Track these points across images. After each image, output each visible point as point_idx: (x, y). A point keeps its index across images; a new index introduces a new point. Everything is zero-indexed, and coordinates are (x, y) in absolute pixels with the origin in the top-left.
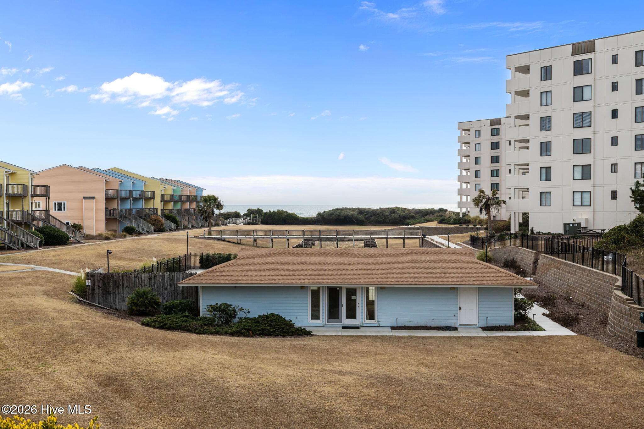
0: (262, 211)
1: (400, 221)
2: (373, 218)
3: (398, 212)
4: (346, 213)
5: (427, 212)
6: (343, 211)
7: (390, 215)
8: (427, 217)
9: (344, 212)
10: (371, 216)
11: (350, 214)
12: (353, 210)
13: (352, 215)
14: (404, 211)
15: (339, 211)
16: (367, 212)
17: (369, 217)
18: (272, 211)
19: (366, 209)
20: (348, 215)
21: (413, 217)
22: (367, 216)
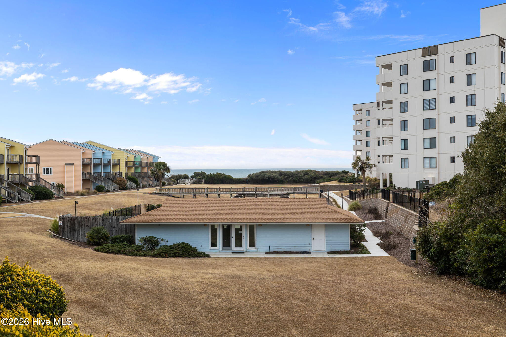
0: (205, 173)
1: (312, 180)
2: (290, 178)
3: (310, 173)
4: (269, 175)
5: (333, 173)
6: (267, 174)
7: (304, 176)
8: (332, 178)
9: (268, 174)
10: (289, 177)
11: (272, 176)
12: (275, 172)
13: (274, 177)
14: (315, 173)
15: (264, 173)
16: (286, 174)
17: (287, 178)
18: (212, 174)
19: (285, 171)
20: (271, 177)
21: (321, 178)
22: (286, 176)
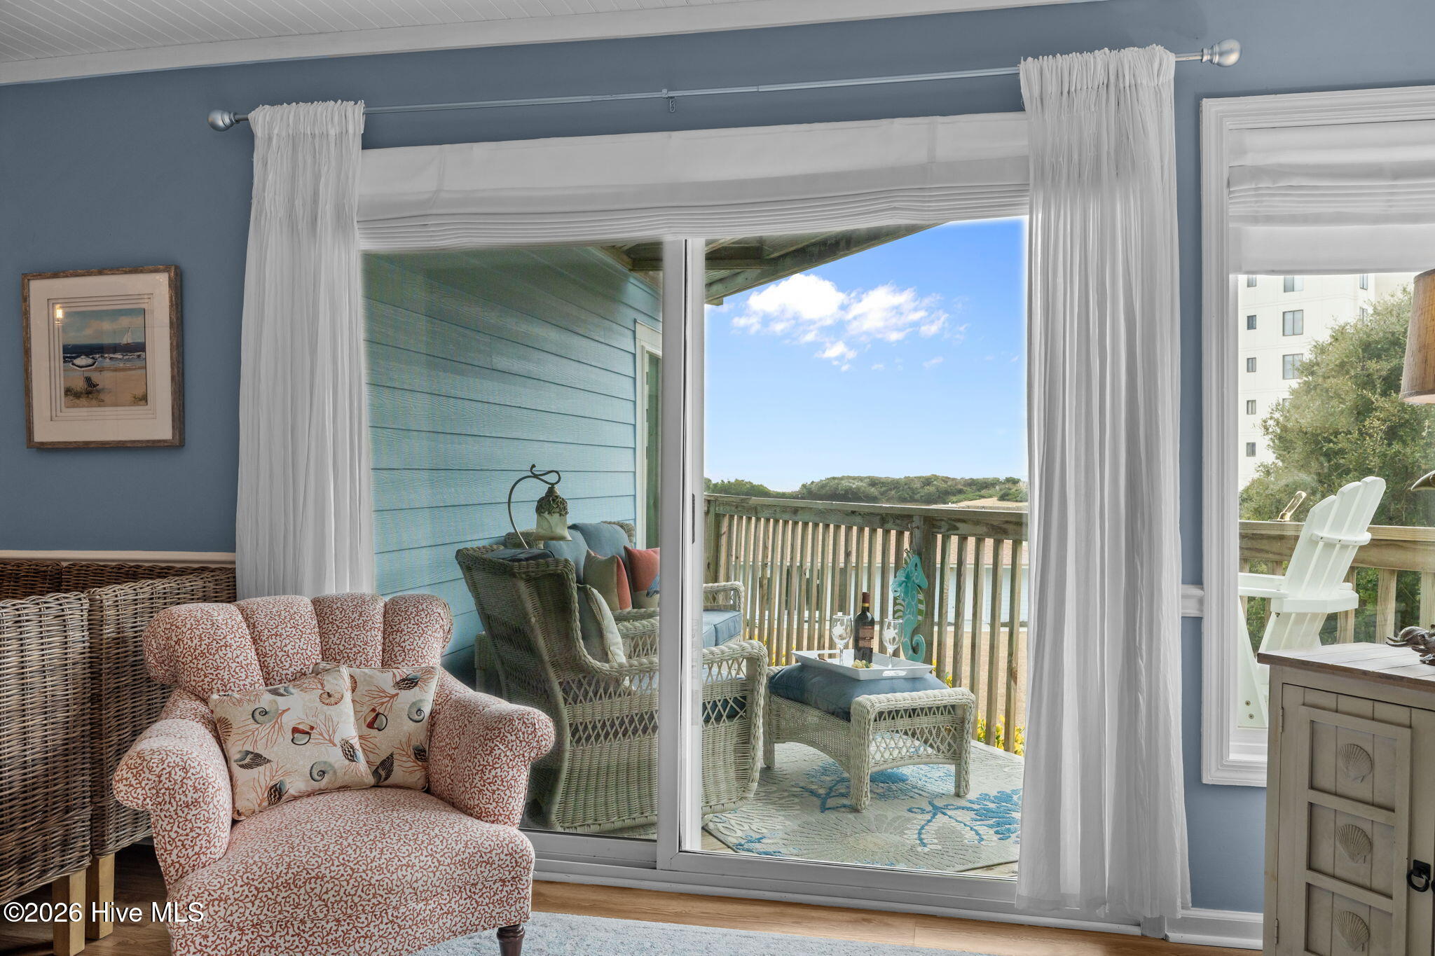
0: (710, 481)
1: (939, 497)
2: (893, 492)
3: (935, 482)
4: (847, 484)
5: (985, 483)
6: (843, 482)
7: (922, 487)
8: (983, 492)
9: (845, 483)
10: (891, 490)
11: (854, 486)
12: (861, 479)
13: (858, 488)
14: (946, 482)
15: (836, 481)
16: (883, 483)
17: (887, 491)
18: (726, 481)
19: (881, 478)
20: (851, 488)
21: (960, 492)
22: (884, 489)
